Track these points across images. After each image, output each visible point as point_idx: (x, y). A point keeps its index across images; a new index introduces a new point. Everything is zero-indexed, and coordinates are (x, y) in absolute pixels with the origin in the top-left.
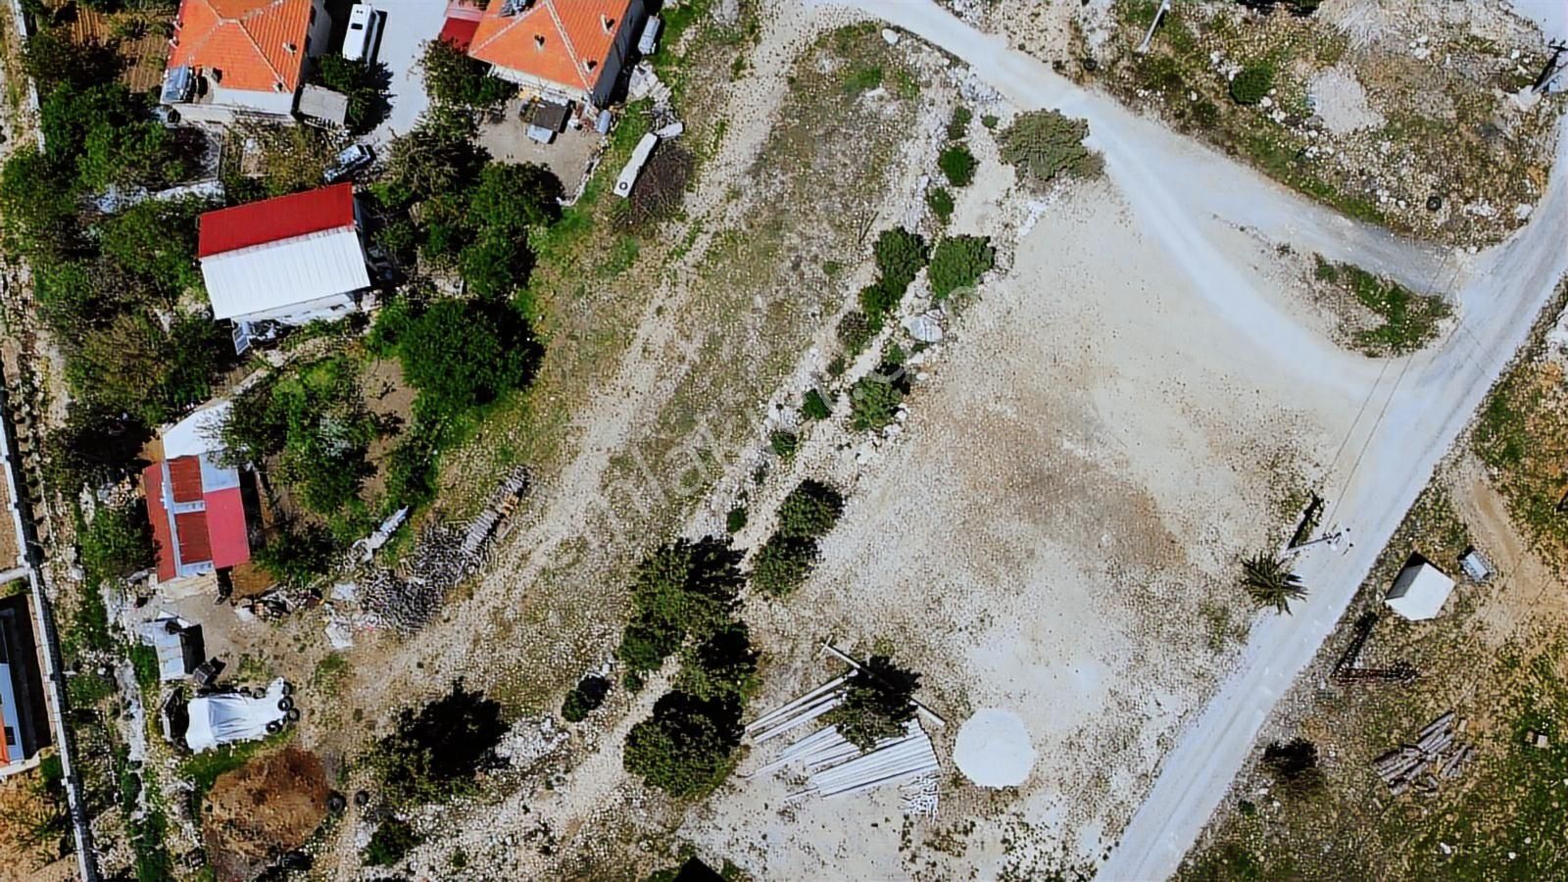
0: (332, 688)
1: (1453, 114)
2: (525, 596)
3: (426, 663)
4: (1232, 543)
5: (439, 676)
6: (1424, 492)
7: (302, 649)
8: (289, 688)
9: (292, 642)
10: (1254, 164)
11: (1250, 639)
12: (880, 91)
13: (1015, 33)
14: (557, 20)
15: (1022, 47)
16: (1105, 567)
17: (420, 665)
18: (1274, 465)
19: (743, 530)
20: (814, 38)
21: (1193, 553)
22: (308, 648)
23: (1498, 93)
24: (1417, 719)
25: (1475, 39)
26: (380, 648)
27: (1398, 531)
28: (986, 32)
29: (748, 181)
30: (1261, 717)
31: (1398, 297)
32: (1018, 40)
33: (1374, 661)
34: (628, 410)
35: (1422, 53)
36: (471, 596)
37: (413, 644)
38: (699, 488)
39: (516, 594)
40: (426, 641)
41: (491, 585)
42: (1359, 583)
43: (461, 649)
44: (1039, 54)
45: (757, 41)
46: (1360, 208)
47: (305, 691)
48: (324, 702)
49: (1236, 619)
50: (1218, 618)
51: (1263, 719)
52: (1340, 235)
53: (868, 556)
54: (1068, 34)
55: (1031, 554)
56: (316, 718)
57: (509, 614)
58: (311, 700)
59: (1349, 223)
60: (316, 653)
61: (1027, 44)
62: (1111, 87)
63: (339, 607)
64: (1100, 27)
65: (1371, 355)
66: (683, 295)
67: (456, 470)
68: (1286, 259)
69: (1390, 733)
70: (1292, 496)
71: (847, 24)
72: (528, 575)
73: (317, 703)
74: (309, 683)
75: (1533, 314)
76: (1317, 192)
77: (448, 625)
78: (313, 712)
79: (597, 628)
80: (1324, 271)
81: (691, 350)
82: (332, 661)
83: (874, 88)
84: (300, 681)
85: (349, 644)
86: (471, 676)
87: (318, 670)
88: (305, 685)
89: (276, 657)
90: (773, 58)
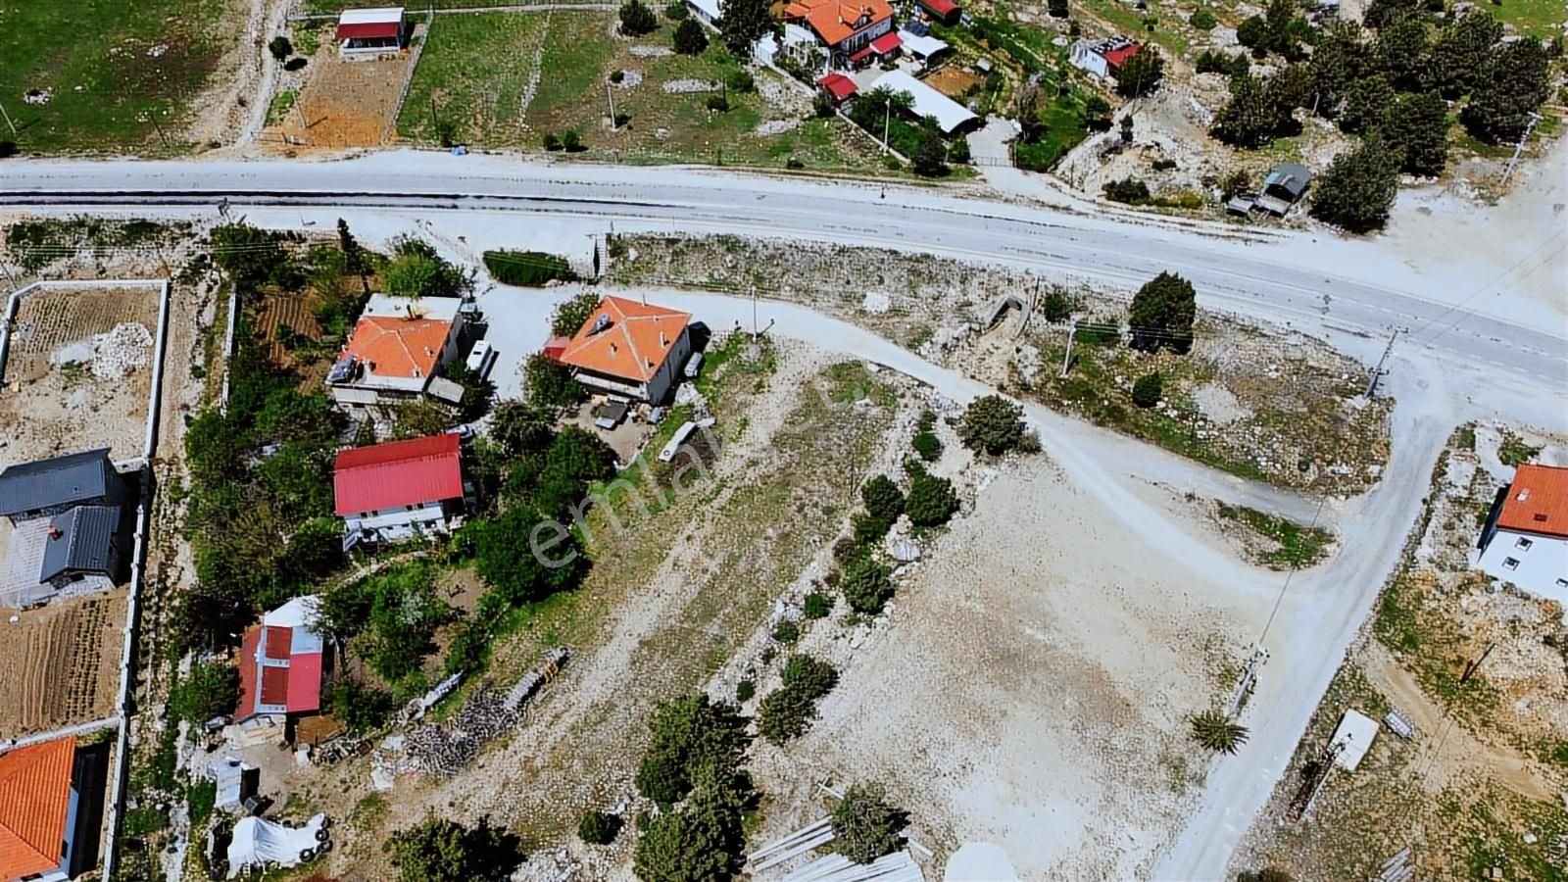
0: (368, 823)
1: (1305, 409)
2: (554, 748)
3: (457, 802)
4: (1182, 707)
5: (468, 813)
6: (1342, 668)
7: (346, 790)
8: (328, 823)
9: (339, 784)
10: (1158, 443)
11: (1207, 783)
12: (866, 401)
13: (967, 369)
14: (628, 336)
15: (973, 377)
16: (1071, 724)
17: (452, 804)
18: (1207, 648)
19: (751, 700)
20: (816, 370)
21: (1147, 714)
22: (352, 789)
23: (1338, 399)
24: (1376, 856)
25: (1312, 368)
26: (417, 789)
27: (1325, 698)
28: (945, 368)
29: (764, 455)
30: (1229, 849)
31: (1288, 530)
32: (970, 372)
33: (1325, 803)
34: (658, 606)
35: (1274, 375)
36: (506, 747)
37: (448, 787)
38: (713, 662)
39: (547, 746)
40: (460, 784)
41: (525, 739)
42: (1299, 738)
43: (491, 792)
44: (986, 381)
45: (774, 371)
46: (1246, 470)
47: (342, 825)
48: (357, 835)
49: (1193, 767)
50: (1177, 767)
51: (1230, 851)
52: (1233, 487)
53: (860, 715)
54: (1007, 370)
55: (1004, 714)
56: (347, 850)
57: (538, 763)
58: (347, 833)
59: (1240, 480)
60: (358, 793)
62: (1043, 400)
63: (387, 755)
64: (1031, 365)
65: (1275, 569)
66: (709, 528)
67: (507, 649)
68: (1193, 504)
69: (1353, 867)
70: (1226, 670)
71: (841, 362)
72: (560, 729)
73: (351, 836)
74: (347, 818)
75: (1402, 541)
76: (1210, 461)
77: (482, 770)
78: (345, 844)
79: (617, 774)
80: (1225, 511)
81: (713, 566)
82: (373, 800)
83: (861, 399)
84: (339, 815)
85: (391, 785)
86: (496, 814)
87: (358, 807)
88: (343, 820)
89: (321, 797)
90: (785, 382)
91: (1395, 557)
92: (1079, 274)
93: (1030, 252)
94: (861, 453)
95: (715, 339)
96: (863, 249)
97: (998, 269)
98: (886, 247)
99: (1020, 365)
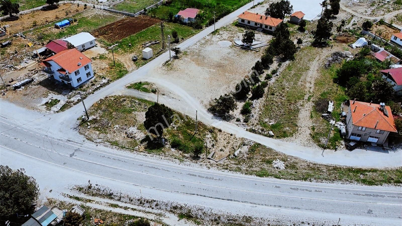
3: (330, 51)
5: (326, 49)
6: (141, 66)
12: (270, 124)
13: (234, 138)
15: (231, 135)
16: (206, 58)
18: (171, 69)
20: (294, 135)
21: (189, 60)
23: (98, 118)
27: (148, 62)
28: (243, 138)
29: (300, 108)
31: (138, 89)
32: (233, 137)
34: (309, 75)
36: (327, 56)
41: (324, 57)
43: (324, 52)
44: (226, 134)
45: (310, 134)
48: (345, 47)
49: (182, 54)
50: (185, 54)
52: (149, 97)
54: (218, 138)
57: (318, 55)
59: (146, 99)
61: (230, 136)
62: (205, 126)
64: (208, 138)
65: (147, 82)
71: (285, 138)
80: (154, 92)
83: (273, 124)
90: (304, 131)
91: (112, 84)
92: (184, 166)
93: (207, 178)
94: (267, 109)
95: (342, 147)
96: (295, 179)
97: (223, 170)
99: (213, 139)
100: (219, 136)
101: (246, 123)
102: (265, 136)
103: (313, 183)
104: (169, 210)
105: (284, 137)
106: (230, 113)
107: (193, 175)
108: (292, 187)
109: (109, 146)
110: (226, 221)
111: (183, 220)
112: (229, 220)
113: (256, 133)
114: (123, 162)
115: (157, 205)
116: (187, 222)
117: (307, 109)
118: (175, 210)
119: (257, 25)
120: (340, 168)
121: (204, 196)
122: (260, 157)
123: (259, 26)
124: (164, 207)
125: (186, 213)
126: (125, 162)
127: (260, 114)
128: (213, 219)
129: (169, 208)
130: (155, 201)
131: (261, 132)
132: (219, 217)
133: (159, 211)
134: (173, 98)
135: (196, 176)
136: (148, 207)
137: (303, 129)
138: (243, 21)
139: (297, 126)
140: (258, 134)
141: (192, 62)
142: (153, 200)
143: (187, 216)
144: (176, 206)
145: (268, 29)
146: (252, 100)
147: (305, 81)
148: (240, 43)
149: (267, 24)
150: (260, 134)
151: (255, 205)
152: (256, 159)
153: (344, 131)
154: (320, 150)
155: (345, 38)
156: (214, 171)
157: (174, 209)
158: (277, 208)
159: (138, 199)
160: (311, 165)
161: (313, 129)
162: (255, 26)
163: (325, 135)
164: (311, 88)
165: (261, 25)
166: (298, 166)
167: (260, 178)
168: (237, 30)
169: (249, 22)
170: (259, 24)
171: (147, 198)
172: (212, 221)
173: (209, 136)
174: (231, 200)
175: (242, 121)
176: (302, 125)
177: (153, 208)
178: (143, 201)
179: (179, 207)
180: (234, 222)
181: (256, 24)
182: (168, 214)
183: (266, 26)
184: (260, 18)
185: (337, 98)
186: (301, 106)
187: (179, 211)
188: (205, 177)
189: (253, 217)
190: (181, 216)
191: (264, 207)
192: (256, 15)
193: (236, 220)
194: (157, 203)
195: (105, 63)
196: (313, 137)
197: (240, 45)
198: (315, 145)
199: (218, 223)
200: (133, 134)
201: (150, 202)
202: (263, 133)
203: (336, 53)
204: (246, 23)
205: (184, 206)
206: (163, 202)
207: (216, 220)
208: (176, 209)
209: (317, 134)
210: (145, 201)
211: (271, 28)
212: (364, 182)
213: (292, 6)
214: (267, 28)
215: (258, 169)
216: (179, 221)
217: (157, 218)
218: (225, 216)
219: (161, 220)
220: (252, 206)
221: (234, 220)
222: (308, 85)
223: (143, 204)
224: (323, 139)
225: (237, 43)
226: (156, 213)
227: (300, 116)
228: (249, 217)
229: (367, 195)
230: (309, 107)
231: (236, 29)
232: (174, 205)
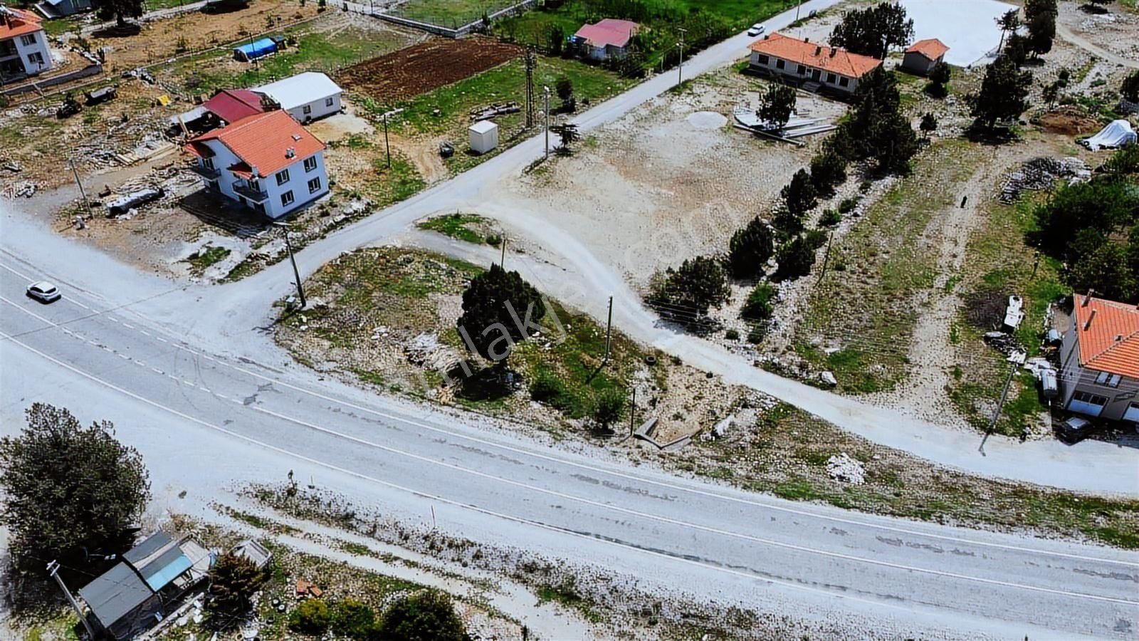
5: (1008, 150)
6: (462, 172)
12: (828, 351)
13: (716, 386)
15: (710, 375)
18: (548, 182)
20: (897, 386)
21: (600, 160)
23: (332, 306)
27: (482, 162)
28: (742, 386)
29: (919, 310)
31: (449, 232)
32: (712, 381)
33: (511, 131)
35: (382, 329)
36: (1009, 169)
39: (982, 168)
41: (999, 171)
42: (511, 149)
43: (1002, 156)
44: (694, 371)
45: (947, 389)
49: (580, 143)
50: (590, 144)
52: (478, 256)
54: (669, 383)
57: (982, 164)
59: (470, 261)
61: (704, 378)
62: (633, 346)
64: (641, 381)
66: (942, 262)
68: (519, 249)
69: (509, 117)
70: (540, 173)
71: (870, 395)
77: (1015, 161)
80: (494, 242)
83: (834, 353)
90: (929, 377)
91: (376, 214)
92: (563, 453)
93: (628, 490)
94: (821, 308)
95: (1044, 430)
96: (893, 514)
97: (679, 472)
98: (855, 513)
99: (653, 384)
100: (673, 377)
101: (755, 346)
102: (811, 384)
103: (946, 528)
104: (512, 574)
105: (868, 392)
106: (708, 315)
107: (589, 480)
108: (884, 537)
109: (356, 381)
110: (678, 617)
111: (551, 606)
112: (685, 616)
113: (783, 375)
114: (389, 427)
115: (477, 556)
116: (561, 610)
117: (941, 314)
118: (530, 575)
119: (804, 73)
120: (1035, 493)
121: (617, 541)
122: (792, 444)
123: (810, 75)
124: (497, 564)
125: (560, 587)
126: (395, 428)
127: (798, 321)
128: (640, 608)
129: (511, 569)
130: (473, 545)
131: (797, 371)
132: (657, 606)
133: (483, 575)
134: (546, 262)
135: (597, 482)
136: (453, 560)
137: (926, 372)
138: (764, 58)
139: (907, 361)
140: (789, 377)
141: (609, 166)
142: (468, 541)
143: (563, 595)
144: (534, 563)
145: (837, 85)
146: (775, 282)
147: (938, 236)
148: (752, 120)
149: (836, 70)
150: (795, 377)
151: (766, 579)
152: (779, 448)
153: (1051, 383)
154: (975, 437)
155: (1068, 120)
156: (651, 473)
157: (527, 571)
158: (832, 593)
159: (425, 534)
160: (945, 477)
161: (957, 373)
162: (798, 75)
163: (994, 393)
164: (955, 256)
165: (817, 73)
166: (904, 476)
167: (786, 501)
168: (744, 83)
169: (781, 63)
170: (809, 71)
171: (452, 534)
172: (636, 613)
173: (644, 373)
174: (697, 559)
175: (743, 338)
176: (925, 362)
177: (465, 565)
178: (438, 543)
179: (542, 565)
180: (701, 624)
181: (802, 69)
182: (507, 585)
183: (832, 77)
184: (815, 51)
185: (1036, 288)
186: (925, 305)
187: (539, 579)
188: (624, 486)
189: (760, 613)
190: (546, 593)
191: (795, 585)
192: (802, 45)
193: (708, 618)
194: (479, 551)
195: (364, 158)
196: (955, 397)
197: (752, 127)
198: (961, 420)
199: (653, 623)
200: (425, 354)
201: (457, 546)
202: (804, 374)
203: (1038, 160)
204: (772, 65)
205: (555, 564)
206: (494, 549)
207: (646, 613)
208: (531, 572)
209: (967, 388)
210: (443, 542)
211: (844, 81)
212: (1108, 536)
213: (911, 22)
214: (834, 82)
215: (781, 477)
216: (537, 605)
217: (476, 595)
218: (676, 604)
219: (485, 599)
220: (757, 582)
221: (701, 618)
222: (947, 247)
223: (439, 551)
224: (986, 406)
225: (741, 120)
226: (473, 578)
227: (919, 333)
228: (748, 612)
229: (1115, 576)
230: (948, 311)
231: (743, 81)
232: (527, 559)
